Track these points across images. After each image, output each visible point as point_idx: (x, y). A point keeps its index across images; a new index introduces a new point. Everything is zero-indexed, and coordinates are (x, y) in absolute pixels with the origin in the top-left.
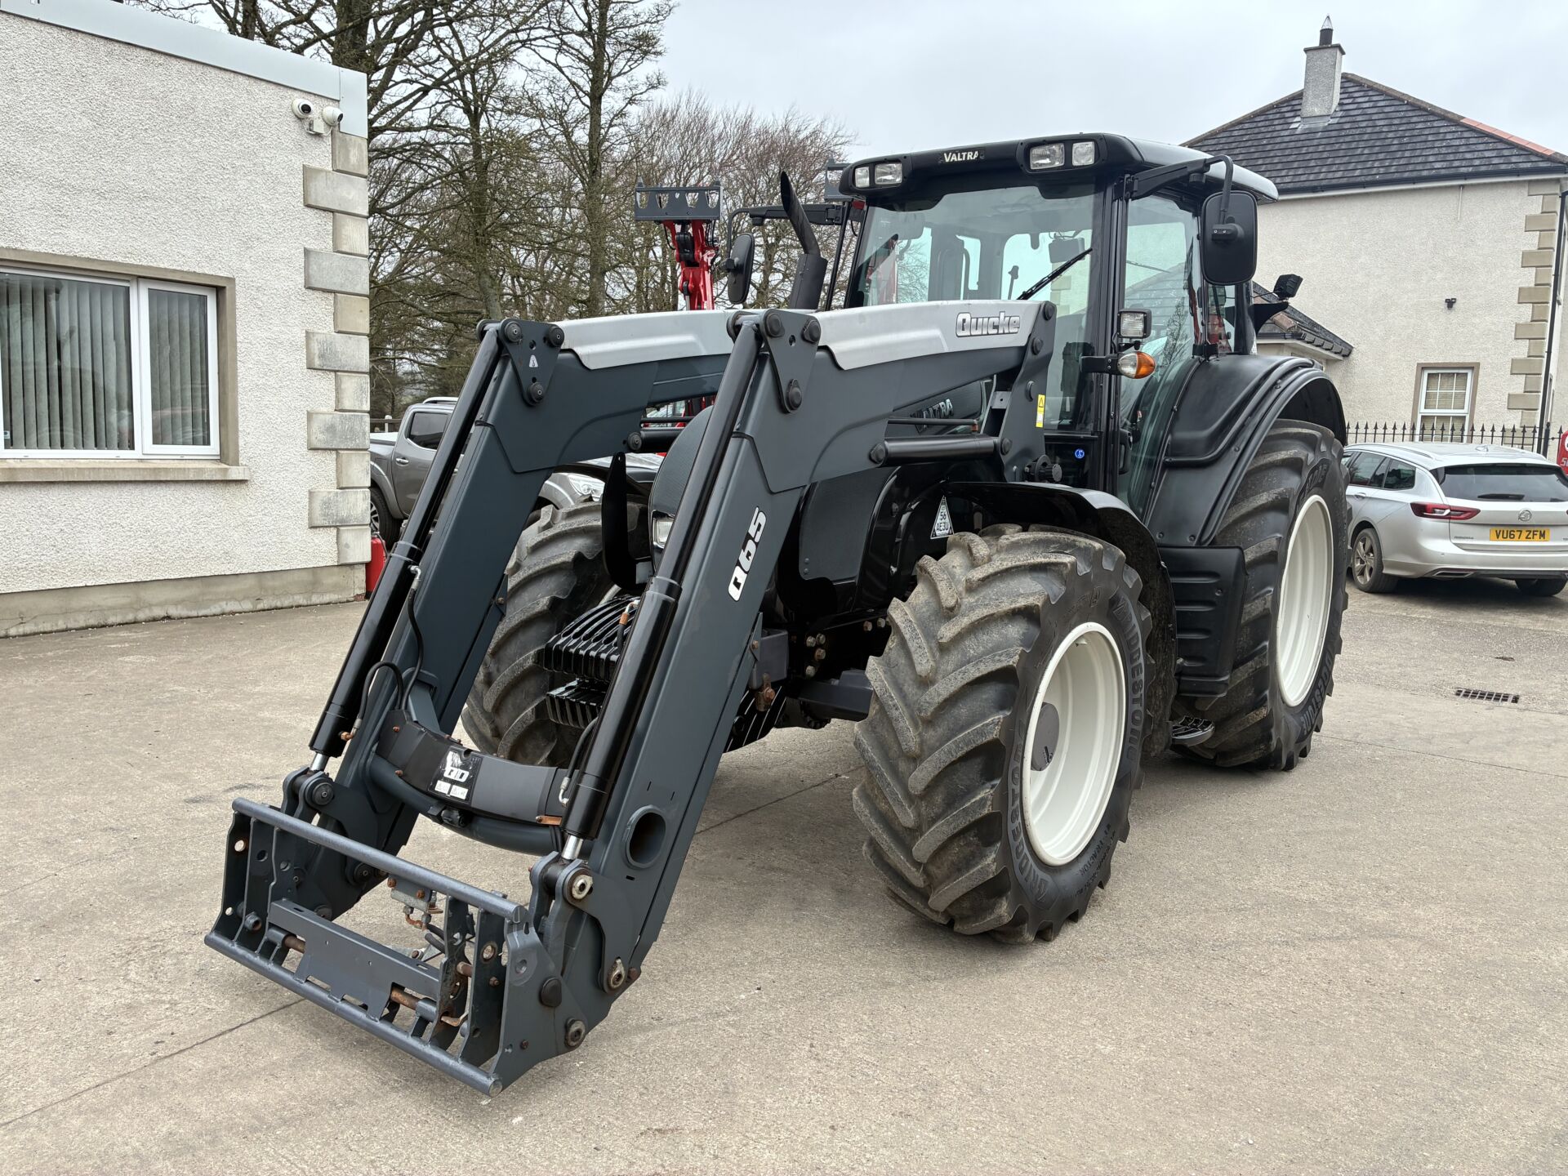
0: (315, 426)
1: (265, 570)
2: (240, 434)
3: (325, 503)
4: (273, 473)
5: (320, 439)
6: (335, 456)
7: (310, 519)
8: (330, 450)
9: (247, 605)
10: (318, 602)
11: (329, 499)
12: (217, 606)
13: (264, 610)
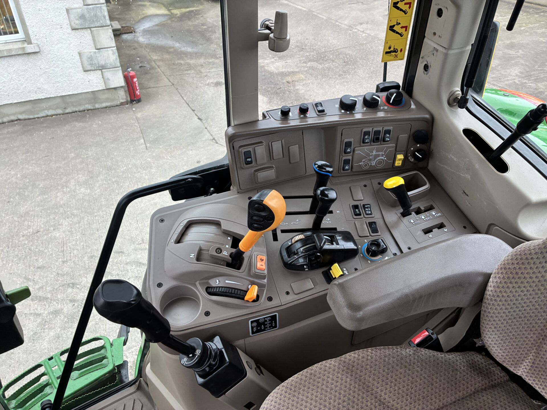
0: (72, 17)
1: (63, 95)
2: (29, 28)
3: (89, 58)
4: (54, 46)
5: (77, 23)
6: (89, 31)
7: (83, 67)
8: (86, 28)
9: (60, 111)
10: (99, 107)
11: (91, 56)
12: (43, 112)
13: (70, 113)
